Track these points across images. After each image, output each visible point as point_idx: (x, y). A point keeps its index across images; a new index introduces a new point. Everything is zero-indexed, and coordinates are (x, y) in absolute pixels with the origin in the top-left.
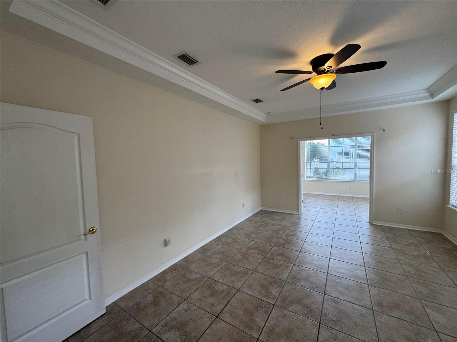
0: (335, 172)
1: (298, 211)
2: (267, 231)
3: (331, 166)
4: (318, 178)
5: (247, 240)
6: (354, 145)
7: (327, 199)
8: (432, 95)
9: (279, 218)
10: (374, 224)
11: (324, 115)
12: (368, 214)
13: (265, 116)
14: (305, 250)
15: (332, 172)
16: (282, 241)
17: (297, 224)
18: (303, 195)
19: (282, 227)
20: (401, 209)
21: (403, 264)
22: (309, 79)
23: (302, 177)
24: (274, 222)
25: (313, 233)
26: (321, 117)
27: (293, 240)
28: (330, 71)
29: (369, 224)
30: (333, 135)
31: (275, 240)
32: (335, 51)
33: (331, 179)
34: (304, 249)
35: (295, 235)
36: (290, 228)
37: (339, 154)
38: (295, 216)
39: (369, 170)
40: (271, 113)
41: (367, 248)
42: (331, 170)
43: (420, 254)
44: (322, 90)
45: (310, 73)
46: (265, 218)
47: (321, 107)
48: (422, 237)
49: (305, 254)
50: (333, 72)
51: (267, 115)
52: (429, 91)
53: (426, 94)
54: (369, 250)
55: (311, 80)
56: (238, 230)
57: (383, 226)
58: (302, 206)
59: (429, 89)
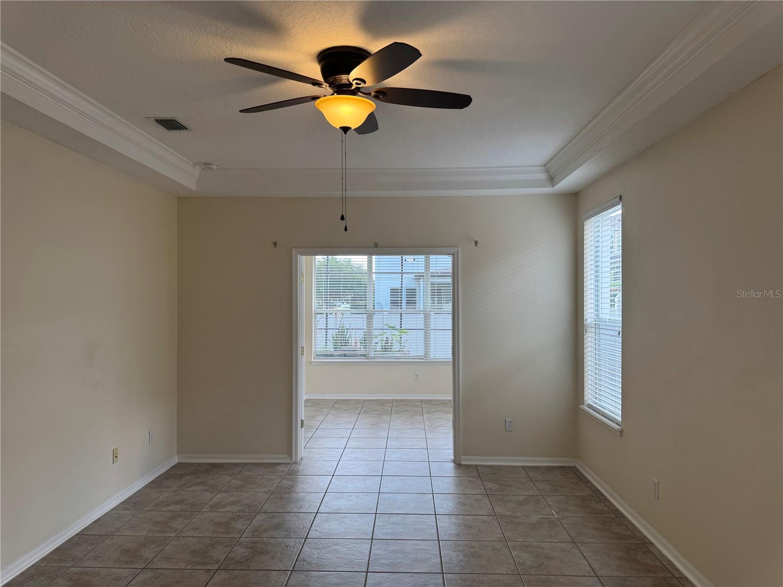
0: (385, 339)
1: (291, 455)
2: (195, 529)
3: (376, 321)
4: (345, 355)
5: (126, 571)
6: (423, 271)
7: (365, 412)
8: (552, 180)
9: (234, 481)
10: (463, 463)
11: (349, 194)
12: (452, 440)
13: (196, 171)
14: (305, 563)
15: (379, 338)
16: (240, 551)
17: (285, 493)
18: (305, 406)
19: (240, 508)
20: (510, 422)
21: (514, 547)
22: (315, 98)
23: (303, 354)
24: (219, 495)
25: (328, 510)
26: (344, 196)
27: (272, 541)
28: (361, 90)
29: (452, 465)
30: (376, 246)
31: (219, 553)
32: (375, 46)
33: (374, 358)
34: (304, 560)
35: (278, 527)
36: (266, 506)
37: (394, 291)
38: (281, 468)
39: (450, 332)
40: (215, 167)
41: (448, 527)
42: (376, 333)
43: (542, 518)
44: (345, 133)
45: (315, 83)
46: (188, 489)
47: (344, 171)
48: (546, 481)
49: (306, 576)
50: (369, 94)
51: (202, 169)
52: (547, 171)
53: (543, 176)
54: (451, 530)
55: (318, 101)
56: (92, 544)
57: (479, 466)
58: (302, 435)
59: (547, 166)
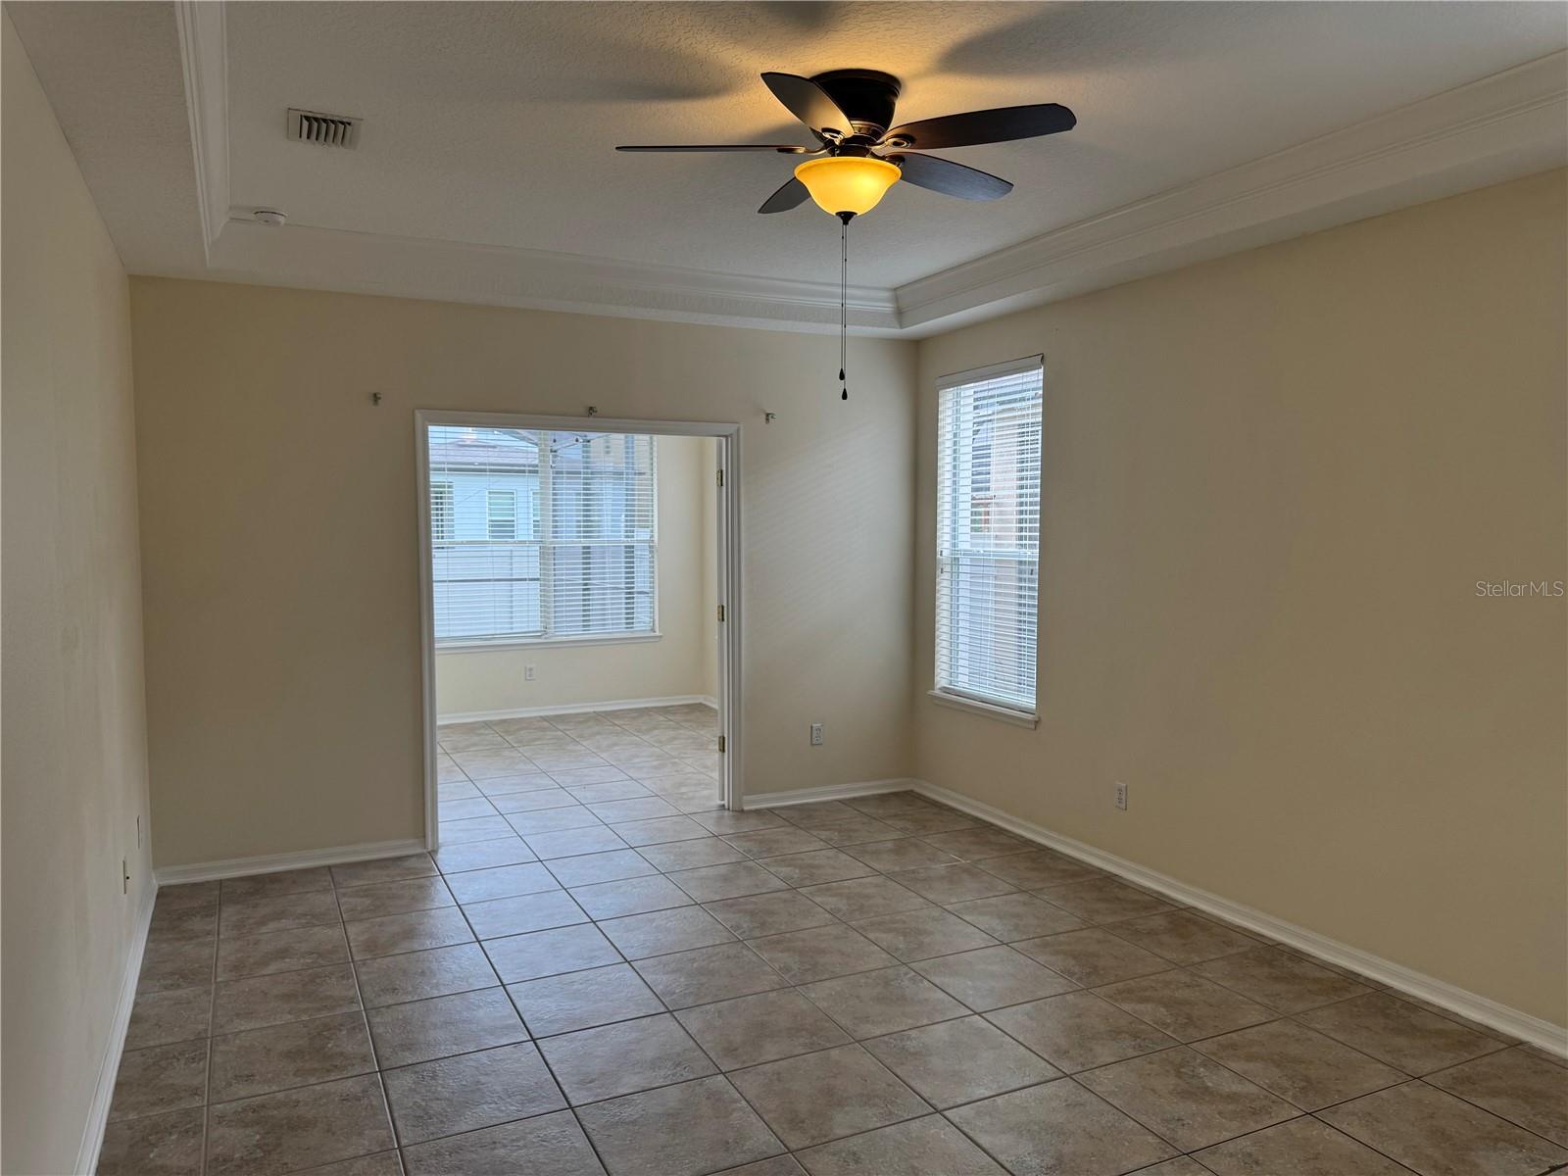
8: (901, 315)
10: (746, 808)
13: (222, 223)
20: (819, 730)
38: (417, 864)
43: (948, 866)
44: (845, 223)
52: (896, 299)
53: (888, 307)
59: (899, 292)
